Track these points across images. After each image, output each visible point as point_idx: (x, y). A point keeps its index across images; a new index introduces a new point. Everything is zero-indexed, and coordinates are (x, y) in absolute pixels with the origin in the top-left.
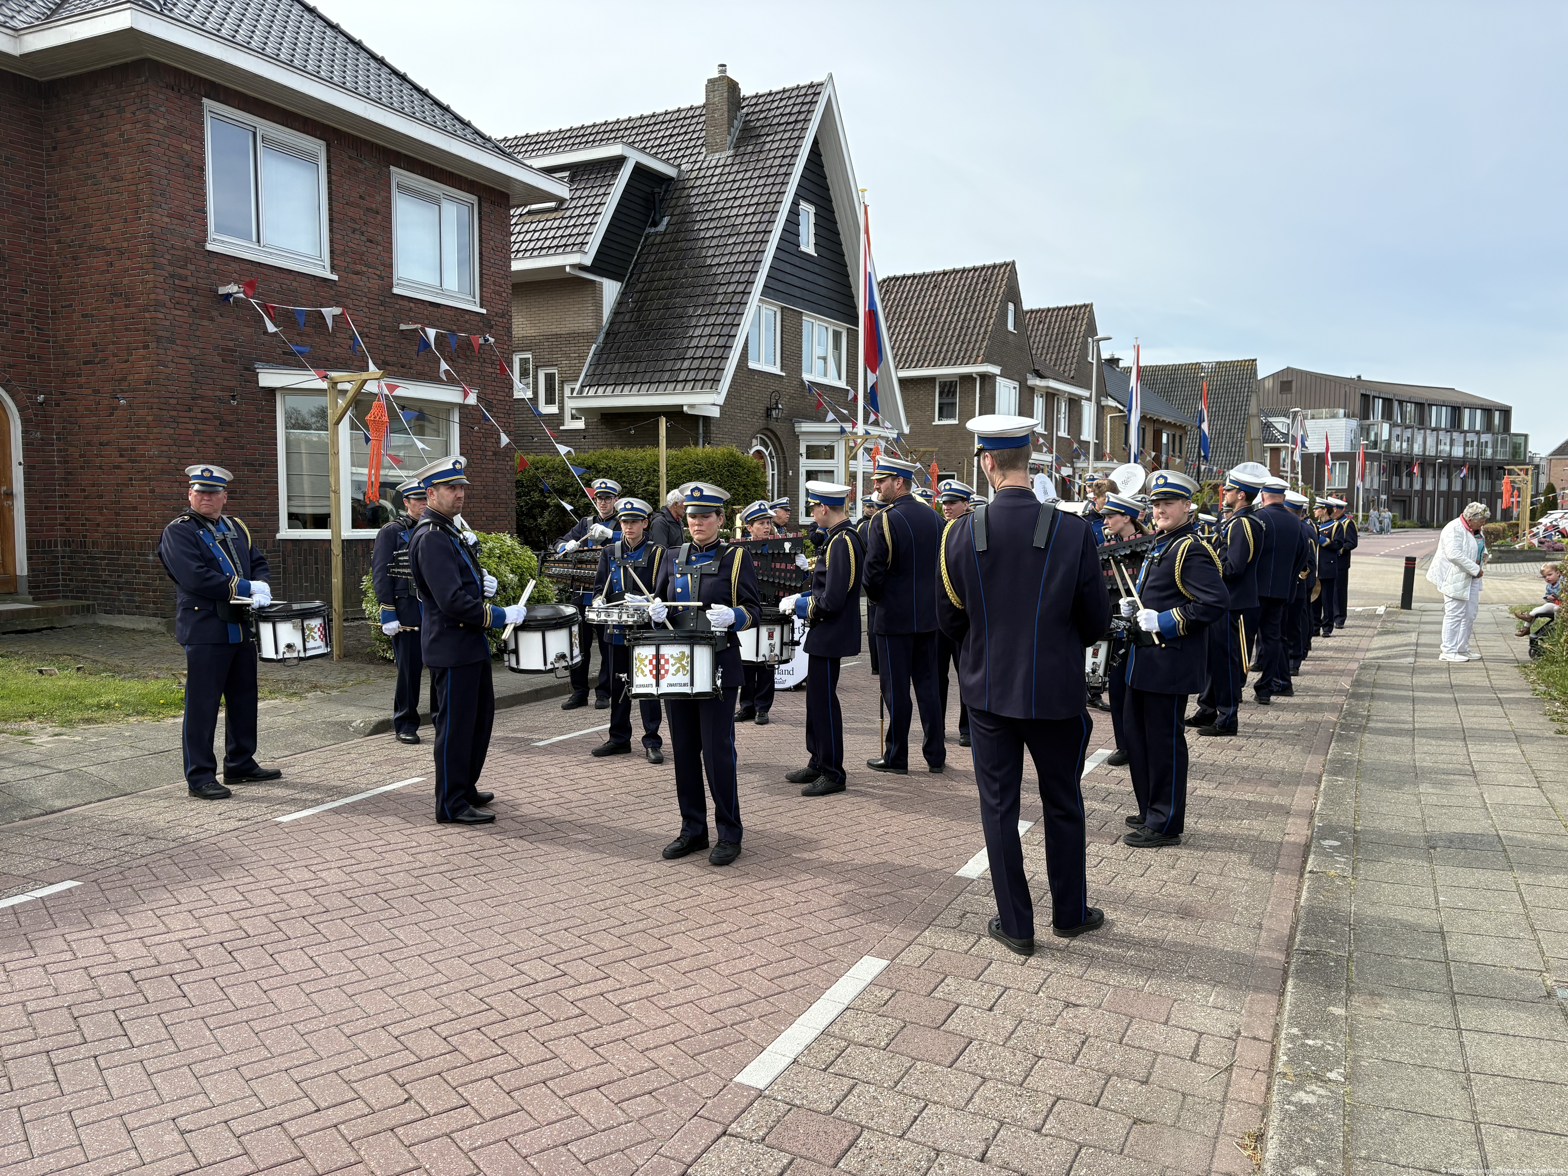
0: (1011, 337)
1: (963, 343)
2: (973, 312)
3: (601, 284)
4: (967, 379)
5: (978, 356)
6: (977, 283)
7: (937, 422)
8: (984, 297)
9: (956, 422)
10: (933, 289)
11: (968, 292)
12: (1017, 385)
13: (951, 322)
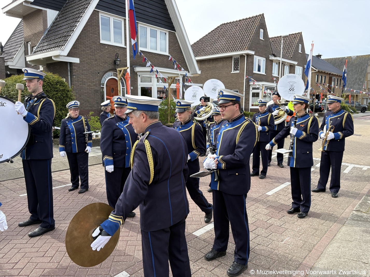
0: (261, 42)
1: (241, 43)
2: (247, 33)
3: (46, 11)
4: (242, 56)
5: (245, 48)
6: (250, 23)
7: (233, 72)
8: (251, 27)
9: (239, 72)
10: (236, 26)
11: (246, 26)
12: (265, 59)
13: (239, 36)
